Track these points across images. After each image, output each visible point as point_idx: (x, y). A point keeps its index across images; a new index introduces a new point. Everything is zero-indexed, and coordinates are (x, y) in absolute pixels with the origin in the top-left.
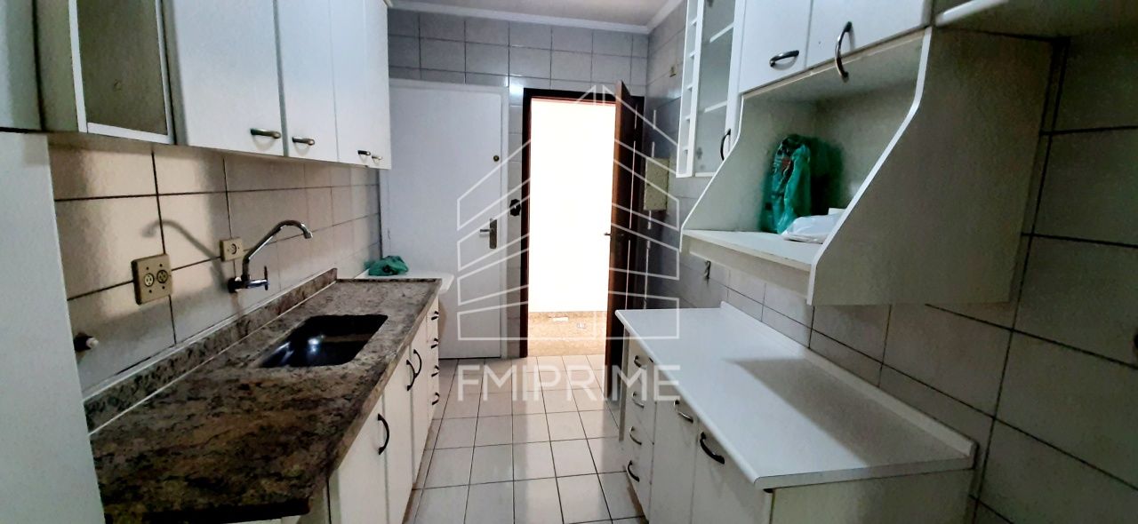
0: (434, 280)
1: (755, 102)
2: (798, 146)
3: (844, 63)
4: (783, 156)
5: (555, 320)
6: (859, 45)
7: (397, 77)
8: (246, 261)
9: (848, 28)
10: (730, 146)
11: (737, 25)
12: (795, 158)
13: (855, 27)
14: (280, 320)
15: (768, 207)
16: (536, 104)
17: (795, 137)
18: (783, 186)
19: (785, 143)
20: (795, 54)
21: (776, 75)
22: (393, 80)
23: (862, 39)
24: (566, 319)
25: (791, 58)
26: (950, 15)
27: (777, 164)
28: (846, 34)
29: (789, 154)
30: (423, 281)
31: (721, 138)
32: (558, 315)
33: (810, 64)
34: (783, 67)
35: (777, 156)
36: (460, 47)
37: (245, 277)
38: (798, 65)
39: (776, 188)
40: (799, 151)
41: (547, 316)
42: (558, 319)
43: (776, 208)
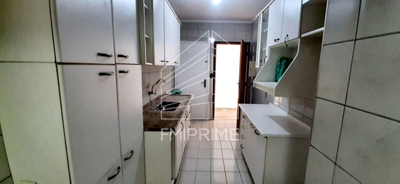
0: (190, 95)
1: (272, 49)
2: (283, 60)
3: (286, 43)
4: (280, 63)
5: (223, 110)
6: (289, 39)
7: (182, 40)
8: (153, 88)
9: (287, 36)
10: (267, 60)
11: (268, 29)
12: (283, 63)
13: (288, 35)
14: (157, 102)
15: (276, 75)
16: (218, 45)
17: (283, 58)
18: (280, 70)
19: (281, 59)
20: (279, 39)
21: (275, 43)
22: (181, 41)
23: (290, 38)
24: (226, 110)
25: (278, 40)
26: (303, 35)
27: (278, 65)
28: (287, 37)
29: (281, 62)
30: (187, 95)
31: (264, 58)
32: (224, 109)
33: (281, 42)
34: (277, 42)
35: (278, 62)
36: (197, 31)
37: (152, 91)
38: (279, 42)
39: (278, 71)
40: (284, 61)
41: (220, 109)
42: (224, 110)
43: (278, 76)
